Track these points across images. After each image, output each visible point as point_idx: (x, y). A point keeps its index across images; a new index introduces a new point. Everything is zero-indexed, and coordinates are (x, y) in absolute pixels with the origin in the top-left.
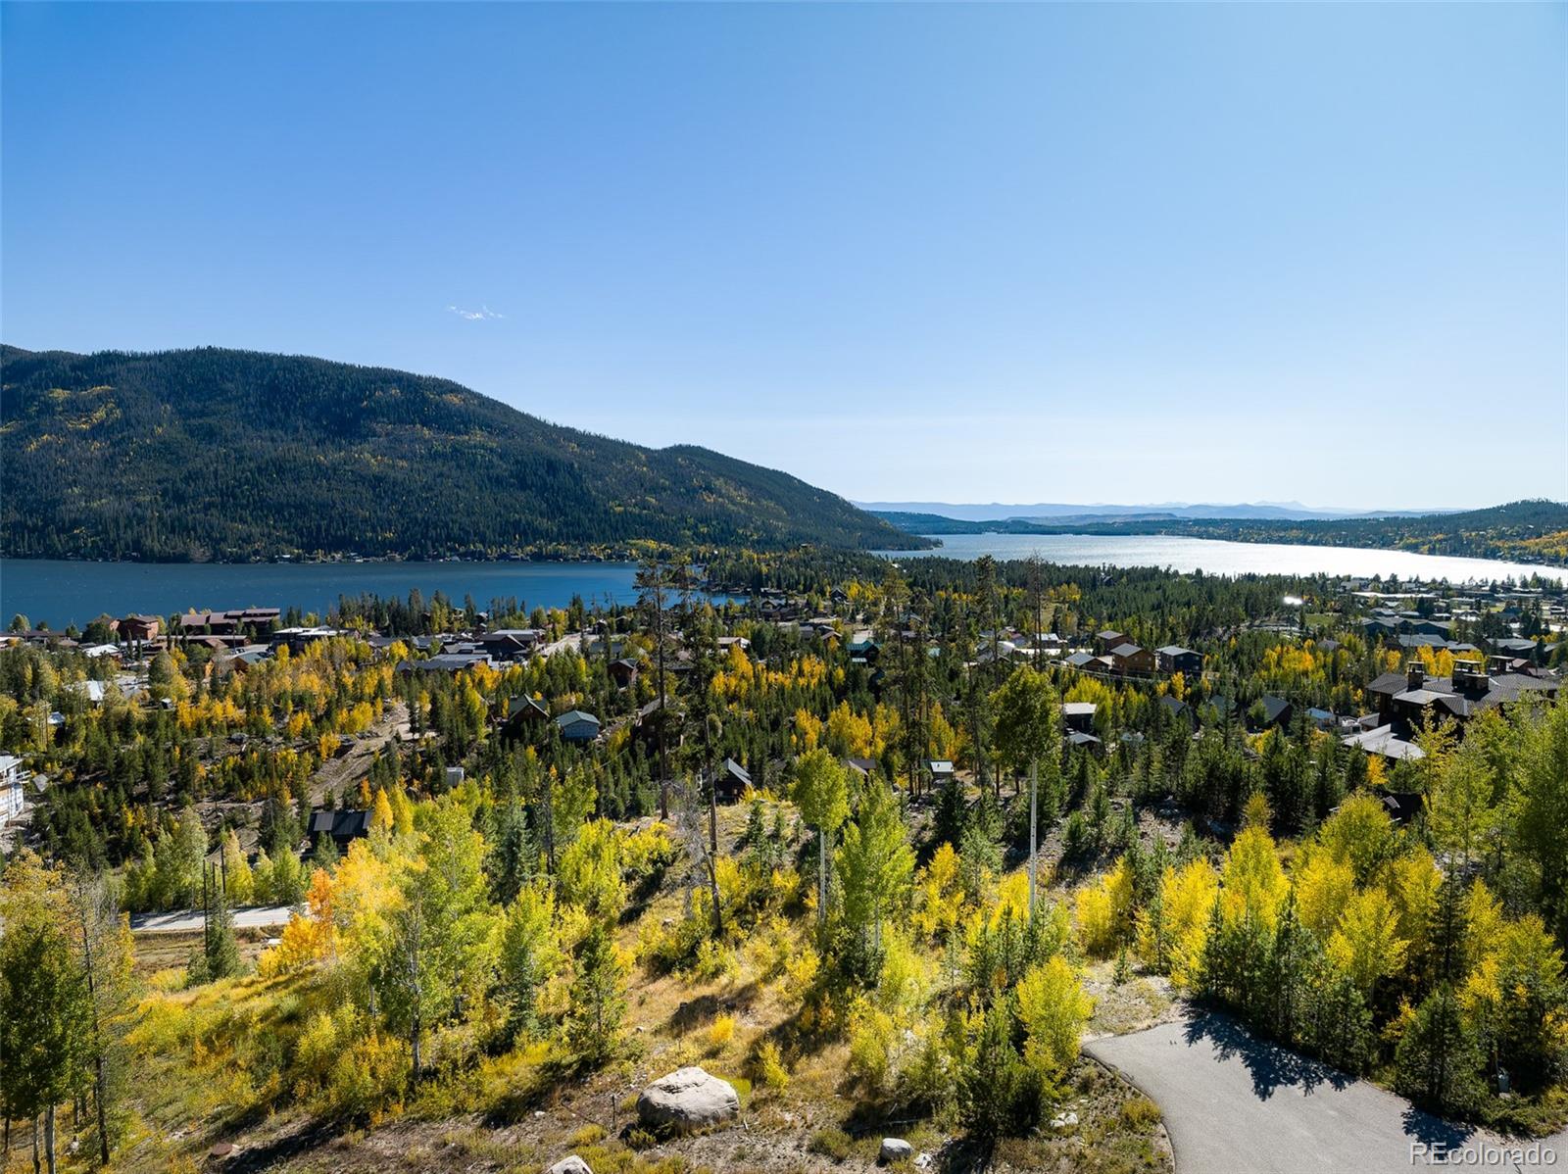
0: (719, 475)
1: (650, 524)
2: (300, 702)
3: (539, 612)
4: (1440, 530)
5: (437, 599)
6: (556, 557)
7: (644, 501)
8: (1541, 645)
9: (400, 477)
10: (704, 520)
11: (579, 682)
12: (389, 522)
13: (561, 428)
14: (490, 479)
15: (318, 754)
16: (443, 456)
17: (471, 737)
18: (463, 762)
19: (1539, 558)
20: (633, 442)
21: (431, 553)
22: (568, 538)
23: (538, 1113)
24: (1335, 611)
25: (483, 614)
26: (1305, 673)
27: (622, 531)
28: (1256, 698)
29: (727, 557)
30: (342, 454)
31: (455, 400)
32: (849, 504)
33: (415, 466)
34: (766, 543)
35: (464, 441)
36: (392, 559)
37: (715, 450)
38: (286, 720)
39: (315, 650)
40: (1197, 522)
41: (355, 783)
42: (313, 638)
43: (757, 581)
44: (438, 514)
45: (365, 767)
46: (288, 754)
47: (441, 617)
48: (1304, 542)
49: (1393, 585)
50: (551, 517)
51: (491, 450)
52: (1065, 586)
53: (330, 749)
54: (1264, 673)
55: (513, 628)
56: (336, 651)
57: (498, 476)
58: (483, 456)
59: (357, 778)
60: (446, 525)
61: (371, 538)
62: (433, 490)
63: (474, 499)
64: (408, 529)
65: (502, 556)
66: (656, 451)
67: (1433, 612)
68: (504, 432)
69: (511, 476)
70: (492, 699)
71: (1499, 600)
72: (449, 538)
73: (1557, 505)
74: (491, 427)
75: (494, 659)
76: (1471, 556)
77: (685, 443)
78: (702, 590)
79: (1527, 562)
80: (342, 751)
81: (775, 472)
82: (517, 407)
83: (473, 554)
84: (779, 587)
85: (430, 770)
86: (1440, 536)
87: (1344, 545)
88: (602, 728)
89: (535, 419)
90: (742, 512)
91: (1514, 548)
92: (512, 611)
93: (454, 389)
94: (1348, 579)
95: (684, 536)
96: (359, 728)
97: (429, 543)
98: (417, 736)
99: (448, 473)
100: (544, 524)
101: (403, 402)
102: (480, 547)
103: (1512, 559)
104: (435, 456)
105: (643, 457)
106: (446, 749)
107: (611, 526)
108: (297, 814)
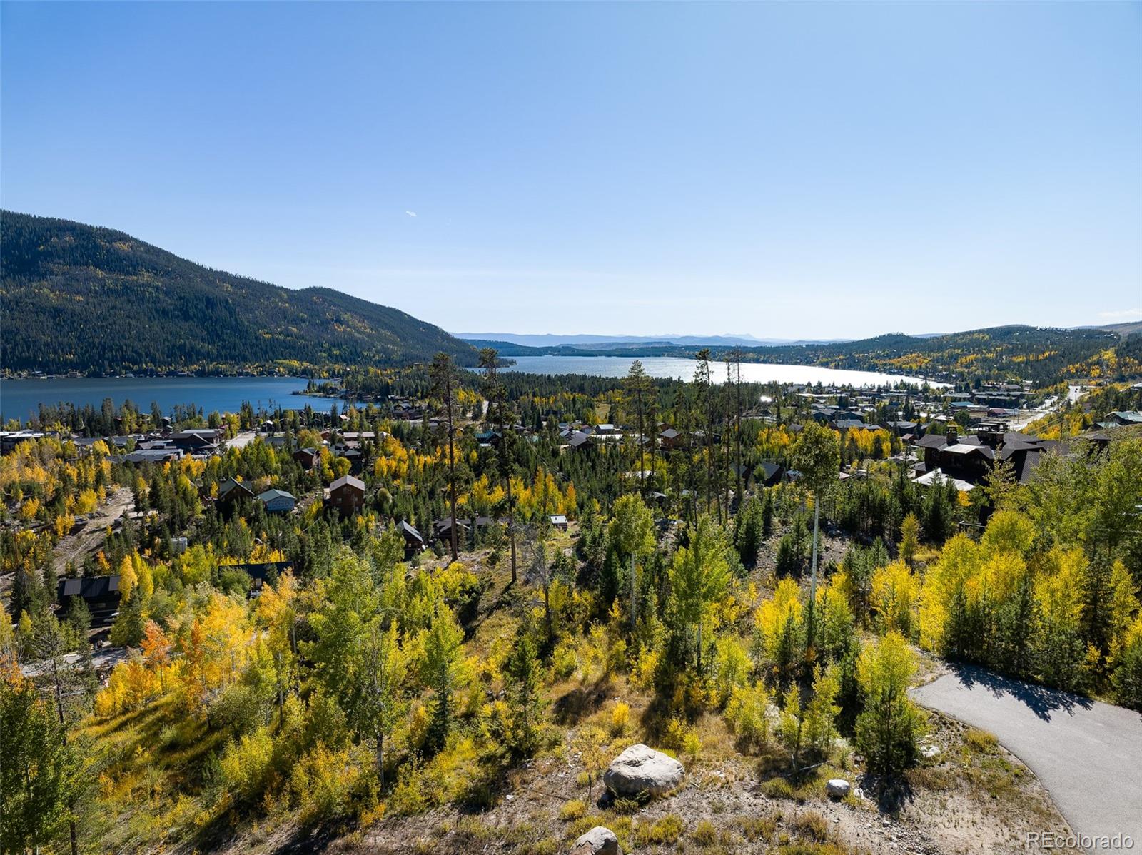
0: (346, 311)
1: (294, 348)
2: (29, 491)
3: (215, 416)
4: (840, 353)
5: (127, 406)
6: (217, 373)
7: (287, 329)
8: (919, 425)
9: (78, 309)
10: (336, 345)
11: (270, 467)
12: (70, 345)
13: (216, 272)
14: (157, 311)
15: (55, 533)
16: (116, 292)
17: (189, 513)
18: (185, 533)
19: (900, 371)
20: (276, 284)
21: (108, 371)
22: (226, 359)
23: (509, 797)
24: (793, 405)
25: (167, 418)
26: (784, 446)
27: (270, 353)
28: (757, 464)
29: (358, 372)
30: (23, 289)
31: (124, 247)
32: (446, 333)
33: (91, 300)
34: (386, 362)
35: (133, 281)
36: (74, 376)
37: (342, 291)
38: (18, 506)
39: (24, 450)
40: (687, 348)
41: (91, 554)
42: (20, 440)
43: (385, 390)
44: (113, 339)
45: (99, 541)
46: (27, 534)
47: (131, 420)
48: (757, 361)
49: (819, 389)
50: (212, 342)
51: (158, 288)
52: (611, 392)
53: (65, 527)
54: (759, 447)
55: (194, 428)
56: (45, 450)
57: (164, 309)
58: (151, 293)
59: (92, 550)
60: (121, 348)
61: (54, 359)
62: (107, 320)
63: (144, 328)
64: (86, 351)
65: (170, 374)
66: (295, 291)
67: (847, 406)
68: (167, 274)
69: (175, 310)
70: (199, 482)
71: (883, 397)
72: (123, 359)
73: (908, 337)
74: (155, 269)
75: (185, 453)
76: (860, 370)
77: (318, 285)
78: (341, 397)
79: (894, 373)
80: (76, 530)
81: (389, 309)
82: (178, 254)
83: (145, 372)
84: (402, 394)
85: (158, 540)
86: (842, 357)
87: (782, 363)
88: (296, 502)
89: (194, 264)
90: (366, 339)
91: (885, 364)
92: (192, 415)
93: (123, 238)
94: (792, 385)
95: (321, 357)
96: (87, 510)
97: (106, 363)
98: (141, 514)
99: (120, 306)
100: (206, 347)
101: (77, 246)
102: (151, 366)
103: (885, 371)
104: (107, 292)
105: (285, 296)
106: (170, 523)
107: (261, 349)
108: (44, 582)
